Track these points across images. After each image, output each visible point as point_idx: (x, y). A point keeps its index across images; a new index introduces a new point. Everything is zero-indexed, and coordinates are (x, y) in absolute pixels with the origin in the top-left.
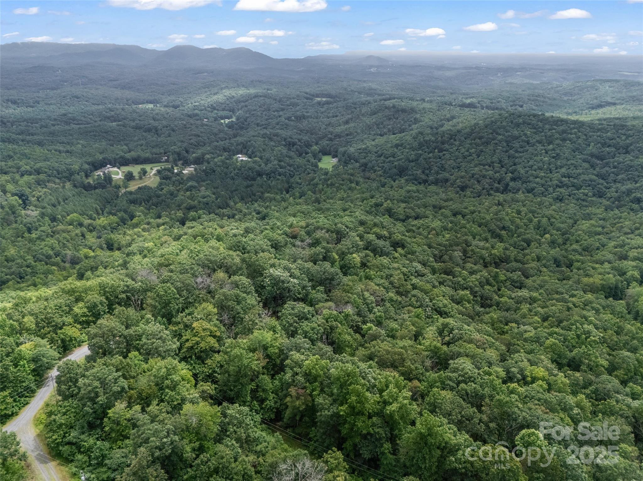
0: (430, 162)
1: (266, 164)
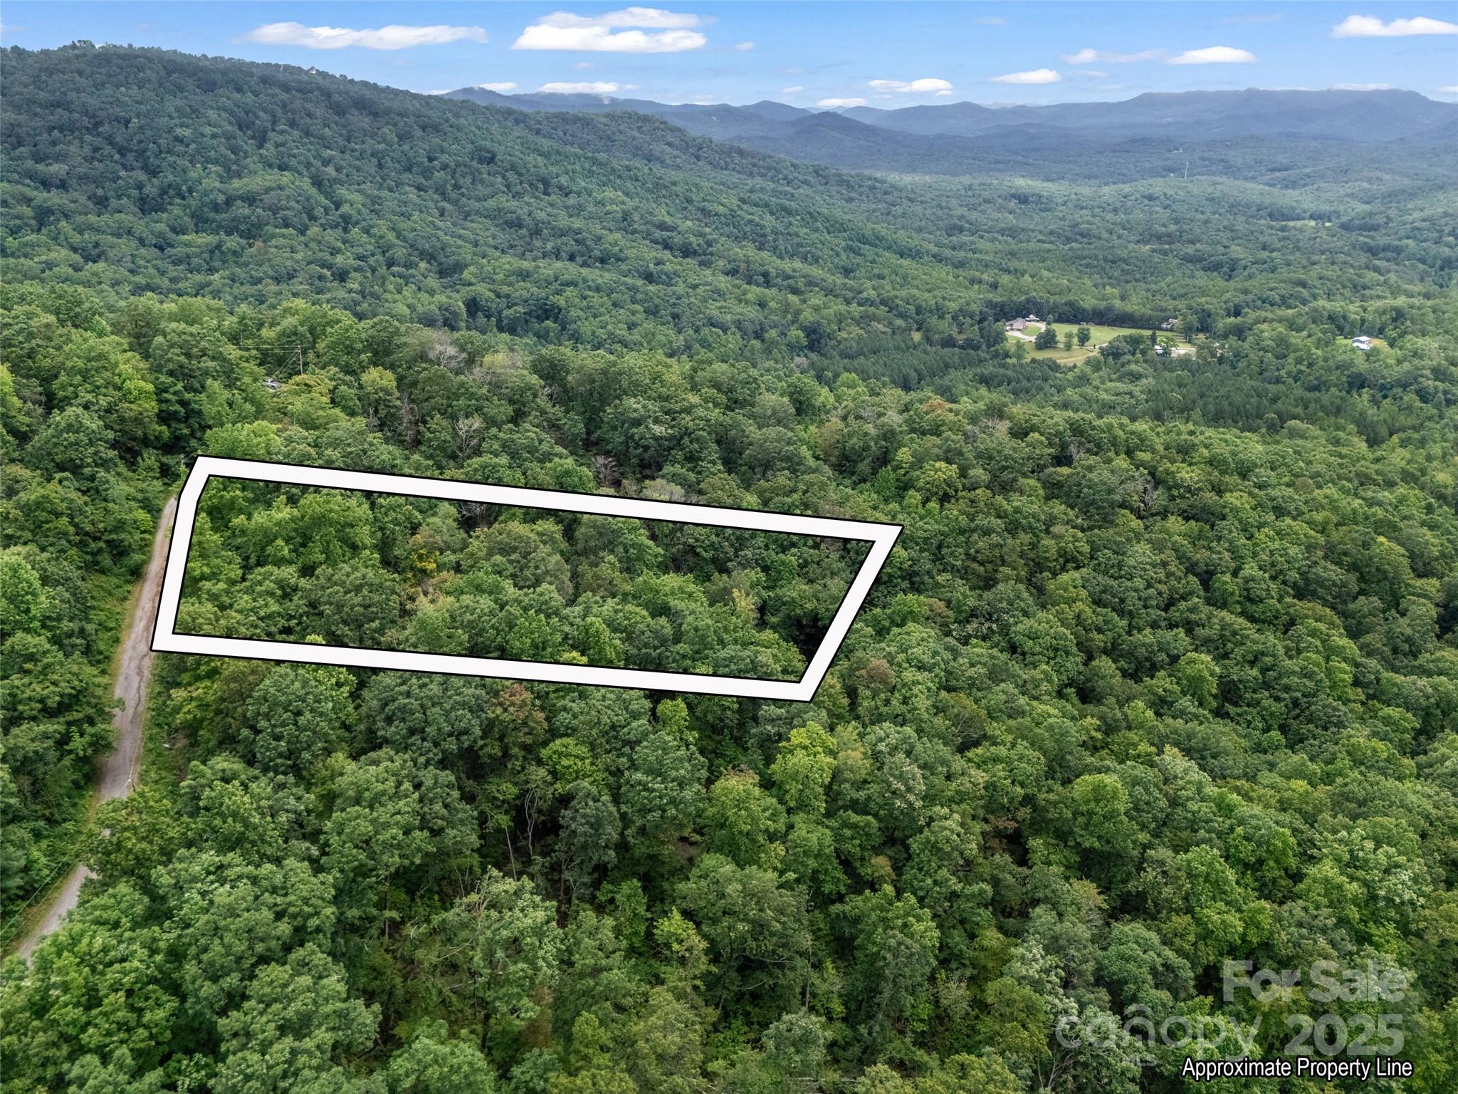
1: (1399, 362)
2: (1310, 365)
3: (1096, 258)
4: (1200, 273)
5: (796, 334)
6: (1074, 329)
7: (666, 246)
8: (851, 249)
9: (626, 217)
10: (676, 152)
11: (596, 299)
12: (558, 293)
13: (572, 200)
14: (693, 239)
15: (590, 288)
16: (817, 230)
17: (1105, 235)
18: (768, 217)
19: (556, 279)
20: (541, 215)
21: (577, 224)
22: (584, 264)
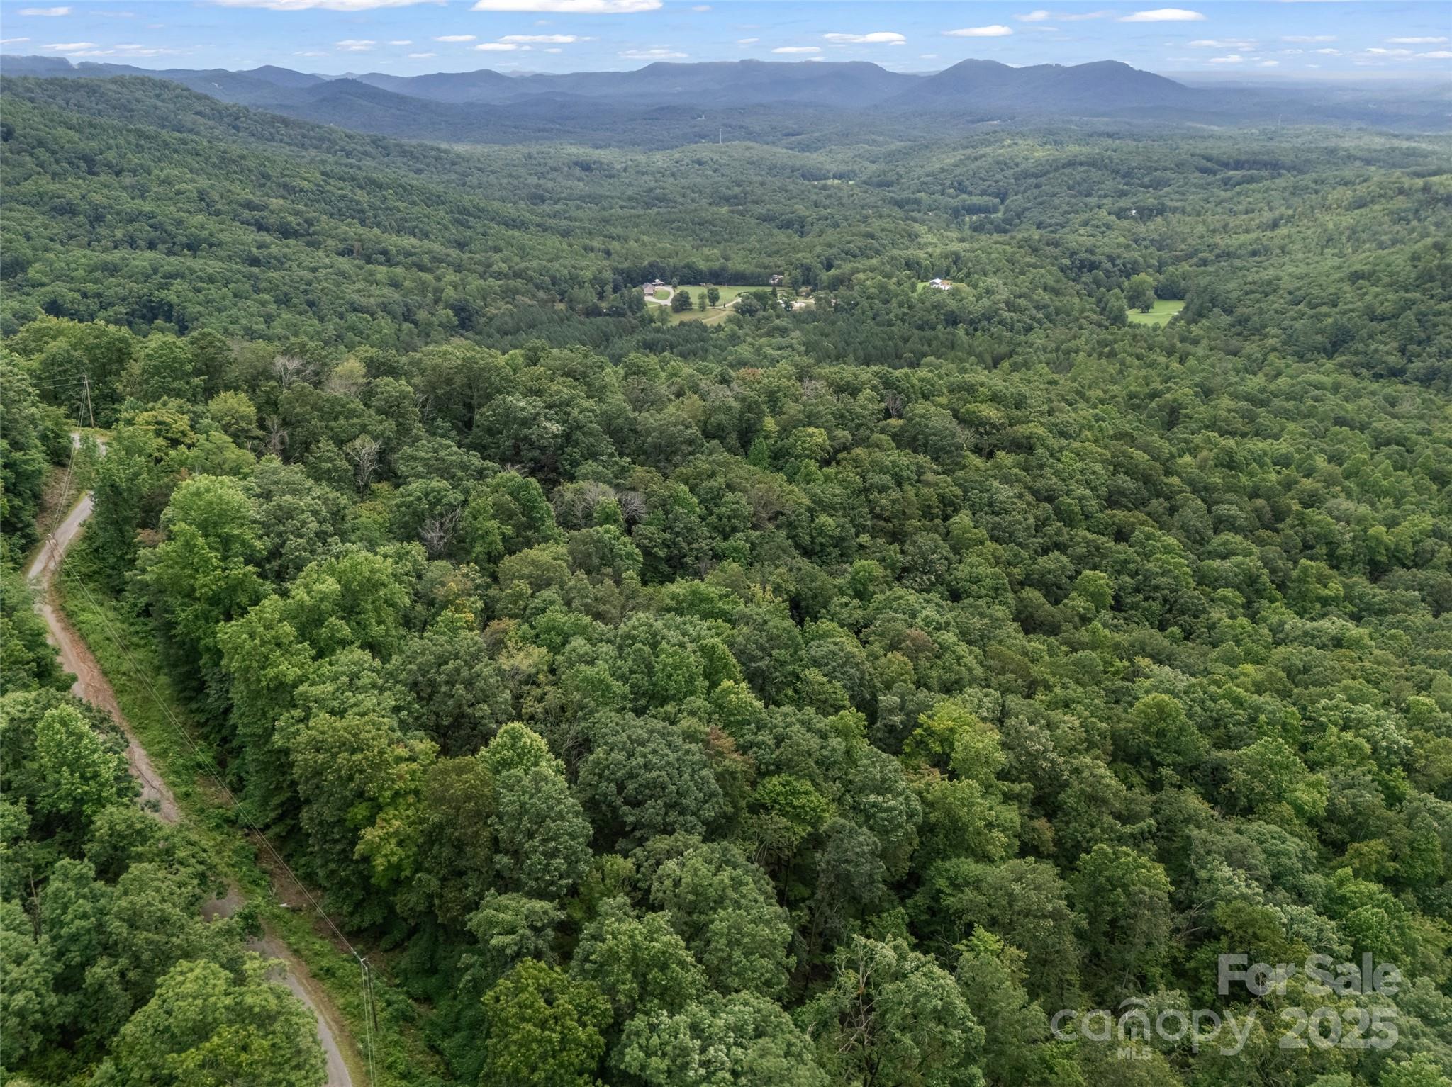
0: (1435, 326)
1: (979, 299)
2: (910, 307)
3: (684, 221)
4: (776, 231)
5: (445, 313)
6: (703, 290)
7: (261, 227)
8: (458, 221)
9: (202, 196)
10: (211, 123)
11: (213, 291)
12: (162, 287)
13: (128, 180)
14: (290, 218)
15: (201, 279)
16: (415, 203)
17: (680, 199)
18: (359, 192)
19: (155, 271)
20: (98, 198)
21: (147, 207)
22: (170, 253)
